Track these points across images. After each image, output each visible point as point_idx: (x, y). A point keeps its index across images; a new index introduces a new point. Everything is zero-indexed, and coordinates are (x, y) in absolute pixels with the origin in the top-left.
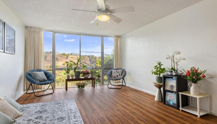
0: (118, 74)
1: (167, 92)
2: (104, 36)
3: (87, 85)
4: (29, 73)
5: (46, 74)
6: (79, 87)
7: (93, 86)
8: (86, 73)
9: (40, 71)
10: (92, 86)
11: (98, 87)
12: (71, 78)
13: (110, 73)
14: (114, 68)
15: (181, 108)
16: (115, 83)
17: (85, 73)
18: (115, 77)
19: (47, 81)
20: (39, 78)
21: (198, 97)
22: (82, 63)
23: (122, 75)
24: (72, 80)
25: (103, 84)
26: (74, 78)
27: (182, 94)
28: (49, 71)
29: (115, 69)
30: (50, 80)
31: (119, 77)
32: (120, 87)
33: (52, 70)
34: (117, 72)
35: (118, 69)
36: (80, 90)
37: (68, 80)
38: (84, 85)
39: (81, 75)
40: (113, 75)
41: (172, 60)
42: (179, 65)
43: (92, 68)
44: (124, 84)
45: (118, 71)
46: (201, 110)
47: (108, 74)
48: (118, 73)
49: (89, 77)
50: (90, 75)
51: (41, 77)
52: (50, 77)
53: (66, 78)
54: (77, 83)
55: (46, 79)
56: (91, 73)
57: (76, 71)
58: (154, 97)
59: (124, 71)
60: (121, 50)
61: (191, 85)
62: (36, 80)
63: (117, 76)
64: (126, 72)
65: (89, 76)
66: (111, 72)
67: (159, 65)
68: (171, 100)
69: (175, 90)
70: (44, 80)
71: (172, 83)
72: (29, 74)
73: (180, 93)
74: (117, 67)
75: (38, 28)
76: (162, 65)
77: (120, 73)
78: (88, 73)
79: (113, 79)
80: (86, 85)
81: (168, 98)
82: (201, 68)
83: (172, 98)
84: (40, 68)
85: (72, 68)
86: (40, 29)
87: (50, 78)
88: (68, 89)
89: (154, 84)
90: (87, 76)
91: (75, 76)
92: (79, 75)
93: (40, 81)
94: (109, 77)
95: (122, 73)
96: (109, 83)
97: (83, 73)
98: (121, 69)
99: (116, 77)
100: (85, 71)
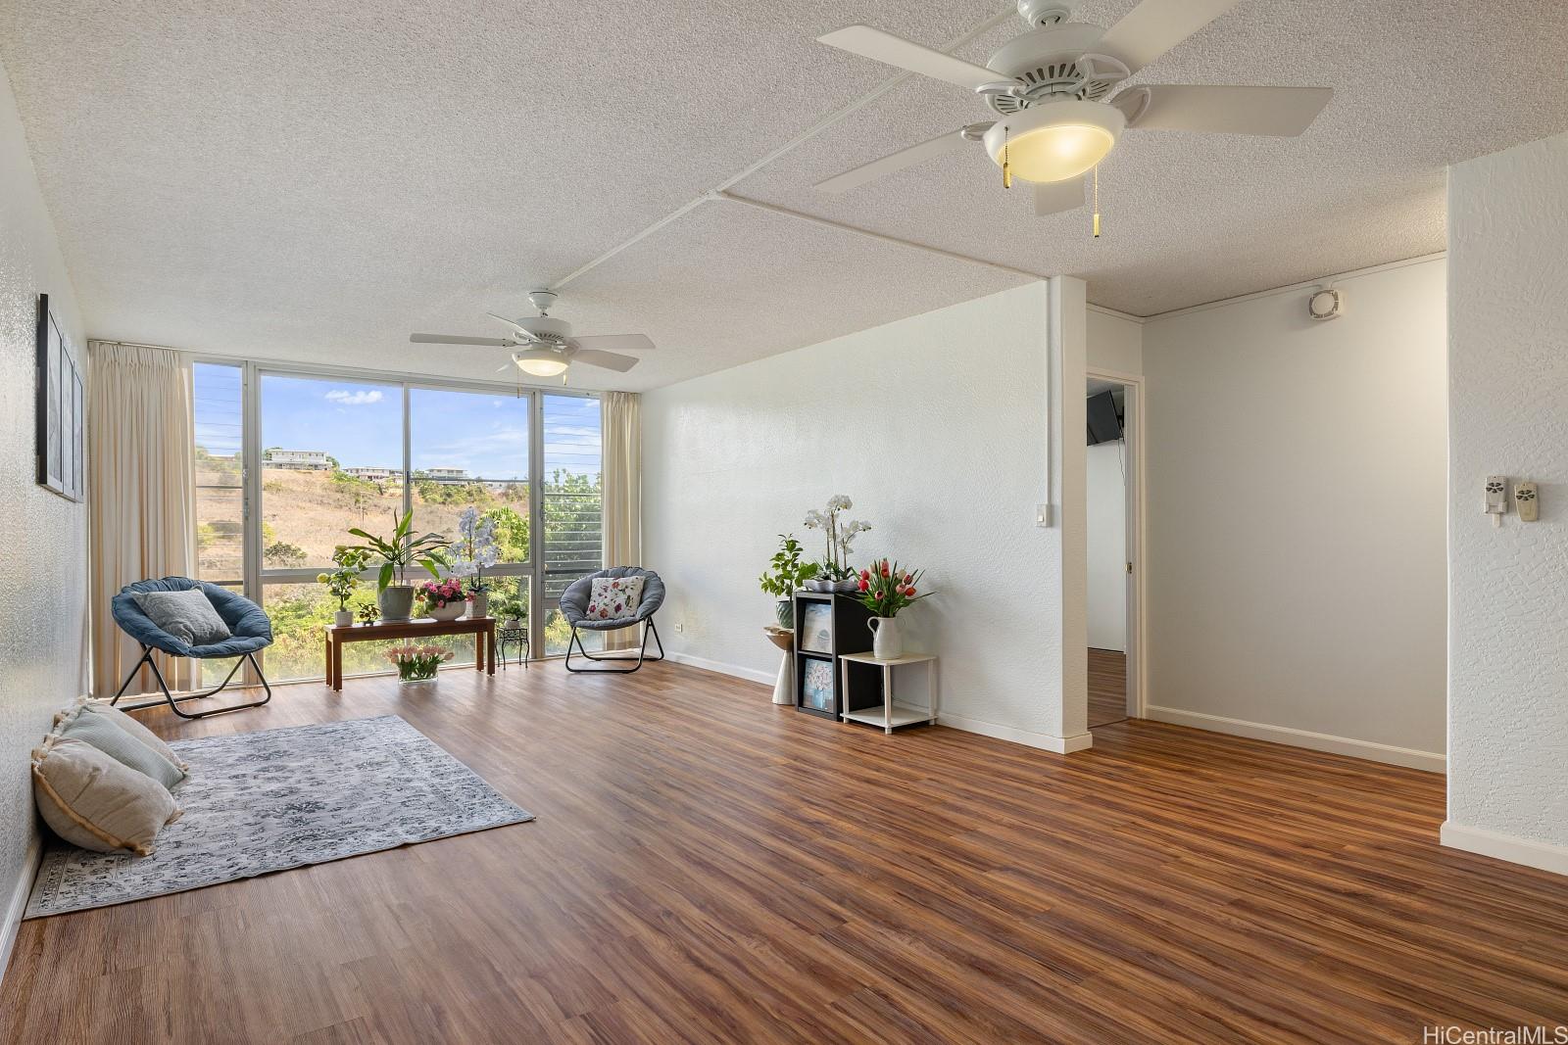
0: (621, 599)
1: (808, 660)
2: (543, 392)
3: (449, 657)
4: (126, 596)
5: (219, 602)
6: (406, 668)
7: (487, 662)
8: (448, 595)
9: (184, 585)
10: (480, 667)
11: (512, 670)
12: (358, 623)
13: (577, 596)
14: (604, 568)
15: (845, 715)
16: (610, 646)
17: (441, 597)
18: (603, 614)
19: (228, 637)
20: (188, 623)
21: (884, 664)
22: (419, 543)
23: (641, 602)
24: (369, 634)
25: (538, 656)
26: (378, 622)
27: (849, 661)
28: (227, 588)
29: (605, 575)
30: (248, 633)
31: (626, 614)
32: (629, 666)
33: (240, 583)
34: (615, 585)
35: (622, 573)
36: (409, 685)
37: (345, 634)
38: (435, 661)
39: (418, 605)
40: (598, 602)
41: (828, 531)
42: (852, 552)
43: (481, 568)
44: (654, 652)
45: (621, 580)
46: (895, 710)
47: (569, 601)
48: (623, 591)
49: (463, 618)
50: (469, 605)
51: (201, 619)
52: (242, 616)
53: (334, 627)
54: (395, 651)
55: (225, 628)
56: (471, 598)
57: (390, 584)
58: (770, 690)
59: (653, 583)
60: (640, 468)
61: (875, 624)
62: (178, 633)
63: (618, 608)
64: (662, 586)
65: (462, 613)
66: (587, 591)
67: (787, 553)
68: (820, 689)
69: (830, 649)
70: (217, 637)
71: (822, 623)
72: (133, 603)
73: (843, 658)
74: (619, 564)
75: (165, 350)
76: (801, 549)
77: (635, 594)
78: (455, 596)
79: (596, 623)
80: (447, 658)
81: (813, 681)
82: (903, 563)
83: (821, 681)
84: (175, 573)
85: (364, 569)
86: (172, 353)
87: (245, 622)
88: (344, 683)
89: (769, 633)
90: (448, 612)
91: (385, 613)
92: (406, 608)
93: (197, 641)
94: (574, 615)
95: (643, 591)
96: (576, 650)
97: (431, 596)
98: (637, 570)
99: (611, 611)
100: (439, 587)
